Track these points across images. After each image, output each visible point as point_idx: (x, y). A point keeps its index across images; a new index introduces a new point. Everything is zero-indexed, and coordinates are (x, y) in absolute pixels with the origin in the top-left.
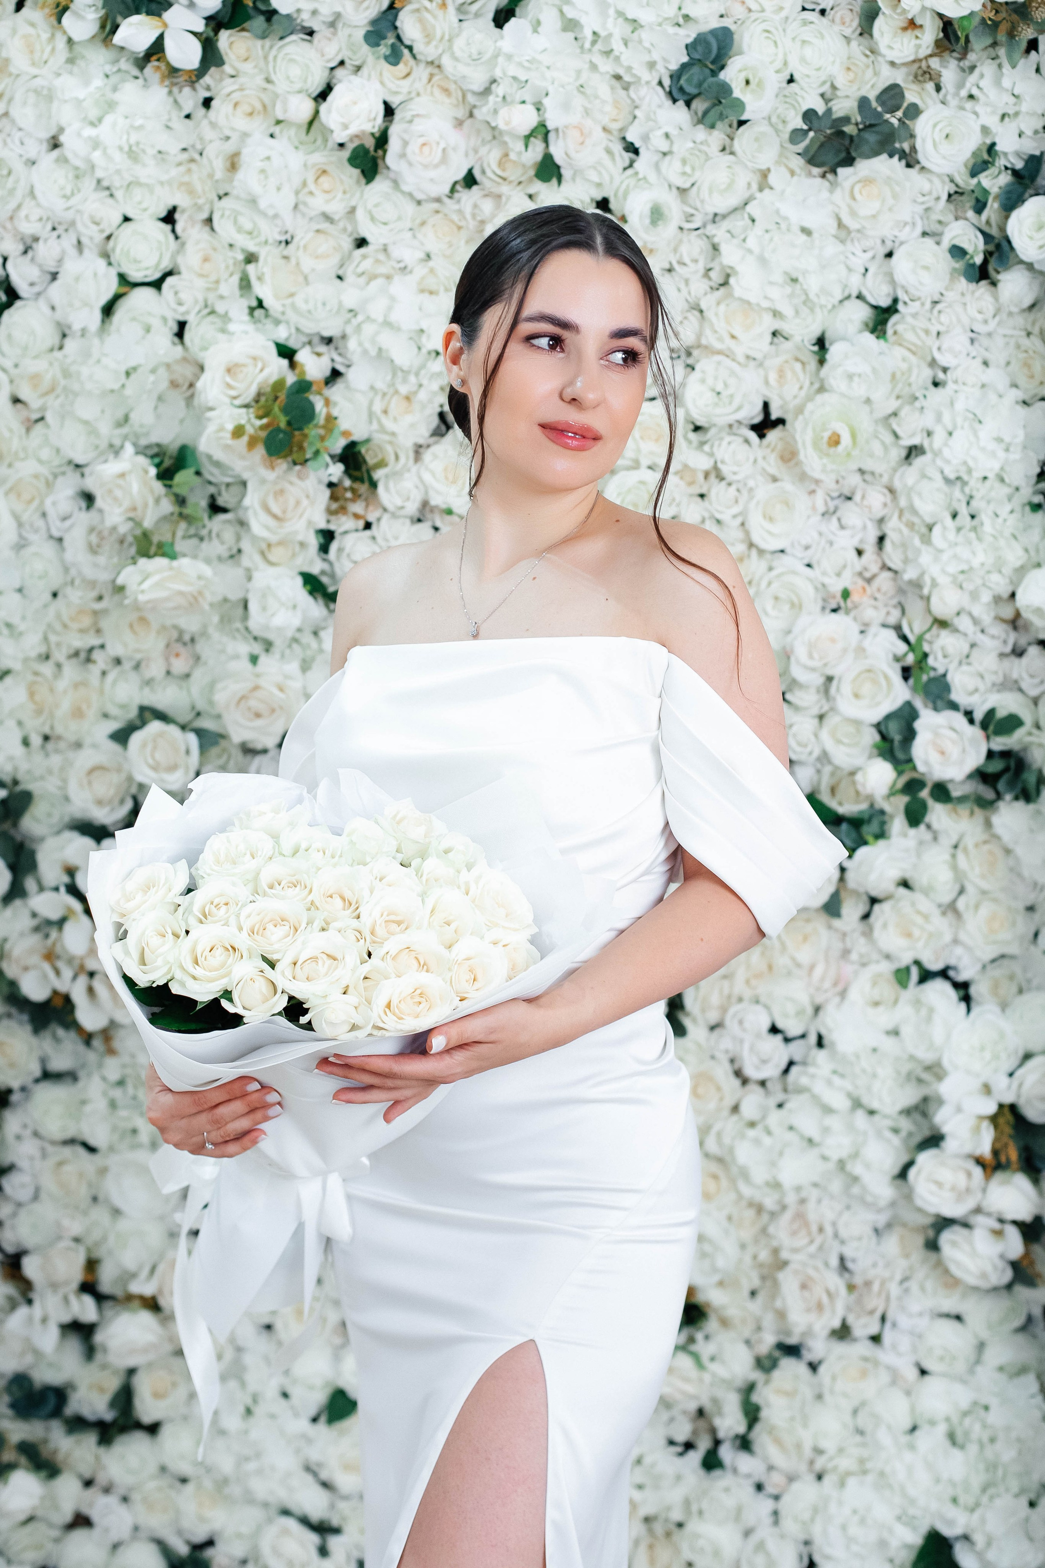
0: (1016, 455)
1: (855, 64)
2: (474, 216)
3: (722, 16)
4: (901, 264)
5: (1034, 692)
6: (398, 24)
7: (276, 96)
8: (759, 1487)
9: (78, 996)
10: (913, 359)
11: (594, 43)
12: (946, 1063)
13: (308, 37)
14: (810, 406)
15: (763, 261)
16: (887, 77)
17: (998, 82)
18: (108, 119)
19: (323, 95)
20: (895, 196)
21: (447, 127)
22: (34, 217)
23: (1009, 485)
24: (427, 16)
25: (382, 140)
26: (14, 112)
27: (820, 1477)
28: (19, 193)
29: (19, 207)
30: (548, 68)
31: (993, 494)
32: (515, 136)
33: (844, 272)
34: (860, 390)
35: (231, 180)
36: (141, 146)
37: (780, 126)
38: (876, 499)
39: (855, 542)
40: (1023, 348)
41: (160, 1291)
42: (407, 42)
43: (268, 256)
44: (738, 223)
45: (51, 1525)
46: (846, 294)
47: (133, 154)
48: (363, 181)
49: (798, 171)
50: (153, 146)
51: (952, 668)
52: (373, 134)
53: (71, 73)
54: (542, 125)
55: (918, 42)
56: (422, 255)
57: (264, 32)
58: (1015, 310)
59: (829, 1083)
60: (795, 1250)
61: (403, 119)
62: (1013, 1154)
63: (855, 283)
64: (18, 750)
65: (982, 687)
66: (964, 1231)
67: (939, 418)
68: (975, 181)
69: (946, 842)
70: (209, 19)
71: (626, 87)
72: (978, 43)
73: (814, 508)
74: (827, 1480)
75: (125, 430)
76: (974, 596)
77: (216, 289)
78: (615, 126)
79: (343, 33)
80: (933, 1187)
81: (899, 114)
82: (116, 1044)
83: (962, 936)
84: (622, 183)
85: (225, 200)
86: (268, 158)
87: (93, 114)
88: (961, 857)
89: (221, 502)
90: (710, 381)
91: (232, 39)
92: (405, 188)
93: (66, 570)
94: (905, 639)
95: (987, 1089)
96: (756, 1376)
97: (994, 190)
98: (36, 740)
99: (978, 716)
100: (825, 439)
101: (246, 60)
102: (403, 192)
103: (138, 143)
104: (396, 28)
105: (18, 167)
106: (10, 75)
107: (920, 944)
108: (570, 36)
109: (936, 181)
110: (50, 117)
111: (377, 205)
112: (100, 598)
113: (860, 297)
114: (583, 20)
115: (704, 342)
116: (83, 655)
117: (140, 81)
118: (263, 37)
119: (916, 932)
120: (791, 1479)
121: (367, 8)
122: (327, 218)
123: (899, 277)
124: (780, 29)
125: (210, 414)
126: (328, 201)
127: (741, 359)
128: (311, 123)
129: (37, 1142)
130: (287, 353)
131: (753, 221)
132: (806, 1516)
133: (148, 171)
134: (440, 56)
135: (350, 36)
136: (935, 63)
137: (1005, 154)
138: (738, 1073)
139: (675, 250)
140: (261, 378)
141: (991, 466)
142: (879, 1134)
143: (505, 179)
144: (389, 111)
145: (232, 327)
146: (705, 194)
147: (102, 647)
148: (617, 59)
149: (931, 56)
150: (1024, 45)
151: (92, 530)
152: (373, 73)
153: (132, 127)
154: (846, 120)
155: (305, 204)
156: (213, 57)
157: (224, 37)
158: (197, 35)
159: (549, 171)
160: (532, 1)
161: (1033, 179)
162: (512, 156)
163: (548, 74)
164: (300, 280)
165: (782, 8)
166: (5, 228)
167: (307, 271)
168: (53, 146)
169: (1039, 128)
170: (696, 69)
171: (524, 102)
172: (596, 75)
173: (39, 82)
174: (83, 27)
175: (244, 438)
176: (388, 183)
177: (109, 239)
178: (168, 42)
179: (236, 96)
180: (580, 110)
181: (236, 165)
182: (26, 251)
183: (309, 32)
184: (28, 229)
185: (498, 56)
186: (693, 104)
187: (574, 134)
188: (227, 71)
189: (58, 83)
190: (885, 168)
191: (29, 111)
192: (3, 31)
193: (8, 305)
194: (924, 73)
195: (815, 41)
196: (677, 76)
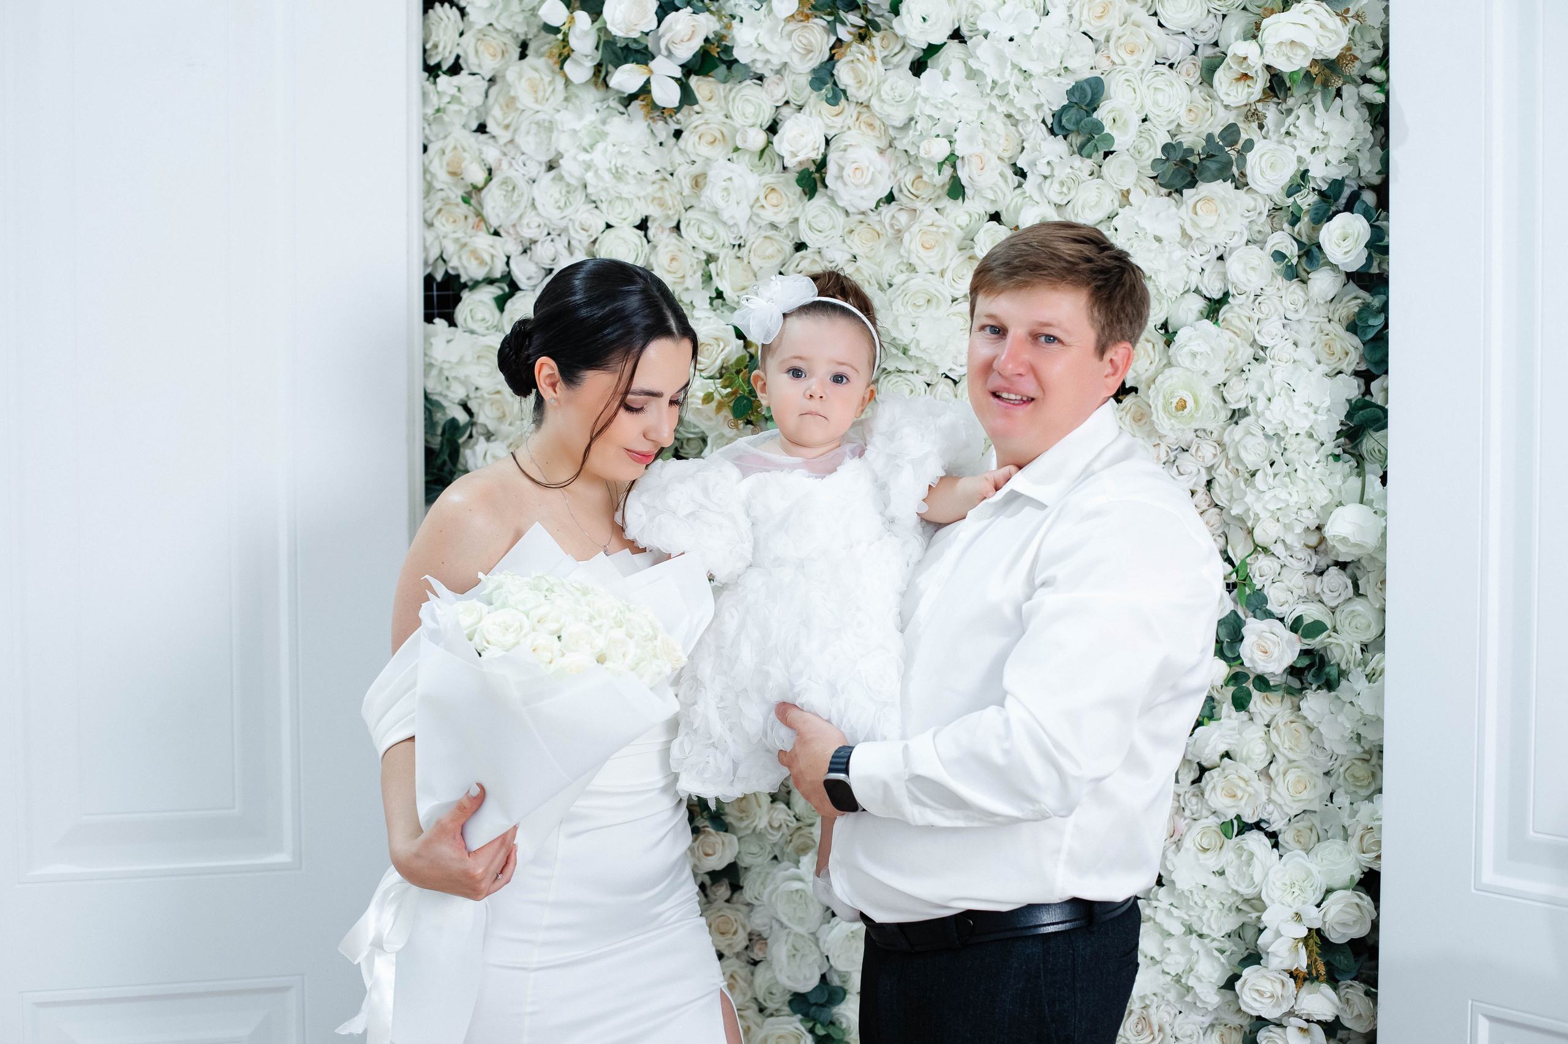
0: (1322, 417)
1: (1197, 107)
2: (892, 226)
3: (1092, 68)
4: (1233, 265)
5: (1333, 604)
6: (835, 72)
7: (737, 131)
10: (1238, 340)
11: (992, 89)
12: (1264, 897)
13: (760, 82)
14: (1160, 378)
16: (1224, 119)
17: (1311, 123)
18: (600, 146)
19: (773, 128)
20: (1228, 212)
21: (875, 154)
22: (534, 225)
23: (1316, 440)
24: (860, 65)
25: (822, 165)
26: (520, 140)
28: (522, 205)
29: (521, 217)
30: (957, 108)
31: (1304, 447)
32: (930, 162)
33: (1186, 271)
34: (1201, 365)
35: (698, 197)
36: (625, 168)
38: (1208, 450)
39: (1191, 486)
40: (1325, 332)
42: (841, 87)
43: (726, 256)
46: (1186, 289)
47: (618, 174)
48: (806, 198)
49: (1151, 191)
50: (634, 168)
51: (1267, 583)
52: (814, 161)
53: (566, 109)
54: (952, 154)
55: (1250, 90)
56: (849, 257)
57: (726, 78)
58: (1322, 302)
59: (1169, 913)
61: (838, 147)
62: (1322, 970)
63: (1194, 280)
65: (1291, 601)
66: (1279, 1030)
67: (1261, 387)
68: (1291, 200)
69: (1260, 722)
70: (682, 66)
71: (1015, 124)
73: (1158, 458)
76: (1288, 527)
77: (683, 283)
78: (1006, 155)
79: (788, 78)
80: (1256, 995)
81: (1235, 148)
83: (1274, 796)
84: (1012, 200)
85: (690, 212)
86: (730, 179)
87: (586, 142)
88: (1273, 733)
91: (700, 83)
92: (841, 204)
94: (1229, 560)
95: (1298, 917)
97: (1306, 207)
99: (1289, 621)
100: (1174, 404)
101: (710, 99)
102: (837, 206)
103: (623, 166)
104: (833, 75)
105: (522, 184)
106: (517, 109)
107: (1243, 803)
108: (973, 83)
109: (1260, 201)
110: (549, 144)
111: (814, 217)
113: (1197, 291)
114: (986, 71)
117: (626, 116)
118: (725, 82)
119: (1239, 794)
121: (811, 59)
122: (773, 226)
123: (1232, 276)
124: (1139, 79)
126: (776, 214)
128: (762, 152)
131: (1116, 230)
133: (629, 189)
134: (870, 99)
135: (794, 81)
137: (1314, 178)
140: (722, 356)
141: (1303, 425)
142: (1209, 953)
143: (917, 197)
144: (827, 142)
146: (1078, 209)
148: (1011, 101)
149: (1259, 101)
150: (1334, 92)
152: (814, 111)
153: (620, 152)
154: (1190, 151)
155: (758, 216)
156: (688, 97)
157: (694, 81)
158: (677, 80)
159: (956, 190)
160: (942, 55)
161: (1336, 199)
162: (925, 178)
163: (957, 113)
164: (751, 275)
165: (1139, 62)
166: (508, 233)
167: (756, 268)
168: (551, 168)
169: (1342, 158)
170: (1073, 111)
171: (938, 136)
172: (993, 115)
173: (540, 116)
174: (580, 71)
175: (714, 404)
176: (825, 199)
177: (594, 242)
178: (654, 88)
179: (701, 129)
180: (981, 141)
181: (701, 184)
182: (525, 252)
183: (761, 78)
184: (528, 233)
185: (915, 99)
186: (1069, 138)
187: (976, 161)
188: (696, 108)
189: (558, 117)
190: (1220, 189)
191: (531, 139)
192: (511, 75)
193: (511, 295)
194: (1253, 115)
195: (1166, 88)
196: (1058, 116)
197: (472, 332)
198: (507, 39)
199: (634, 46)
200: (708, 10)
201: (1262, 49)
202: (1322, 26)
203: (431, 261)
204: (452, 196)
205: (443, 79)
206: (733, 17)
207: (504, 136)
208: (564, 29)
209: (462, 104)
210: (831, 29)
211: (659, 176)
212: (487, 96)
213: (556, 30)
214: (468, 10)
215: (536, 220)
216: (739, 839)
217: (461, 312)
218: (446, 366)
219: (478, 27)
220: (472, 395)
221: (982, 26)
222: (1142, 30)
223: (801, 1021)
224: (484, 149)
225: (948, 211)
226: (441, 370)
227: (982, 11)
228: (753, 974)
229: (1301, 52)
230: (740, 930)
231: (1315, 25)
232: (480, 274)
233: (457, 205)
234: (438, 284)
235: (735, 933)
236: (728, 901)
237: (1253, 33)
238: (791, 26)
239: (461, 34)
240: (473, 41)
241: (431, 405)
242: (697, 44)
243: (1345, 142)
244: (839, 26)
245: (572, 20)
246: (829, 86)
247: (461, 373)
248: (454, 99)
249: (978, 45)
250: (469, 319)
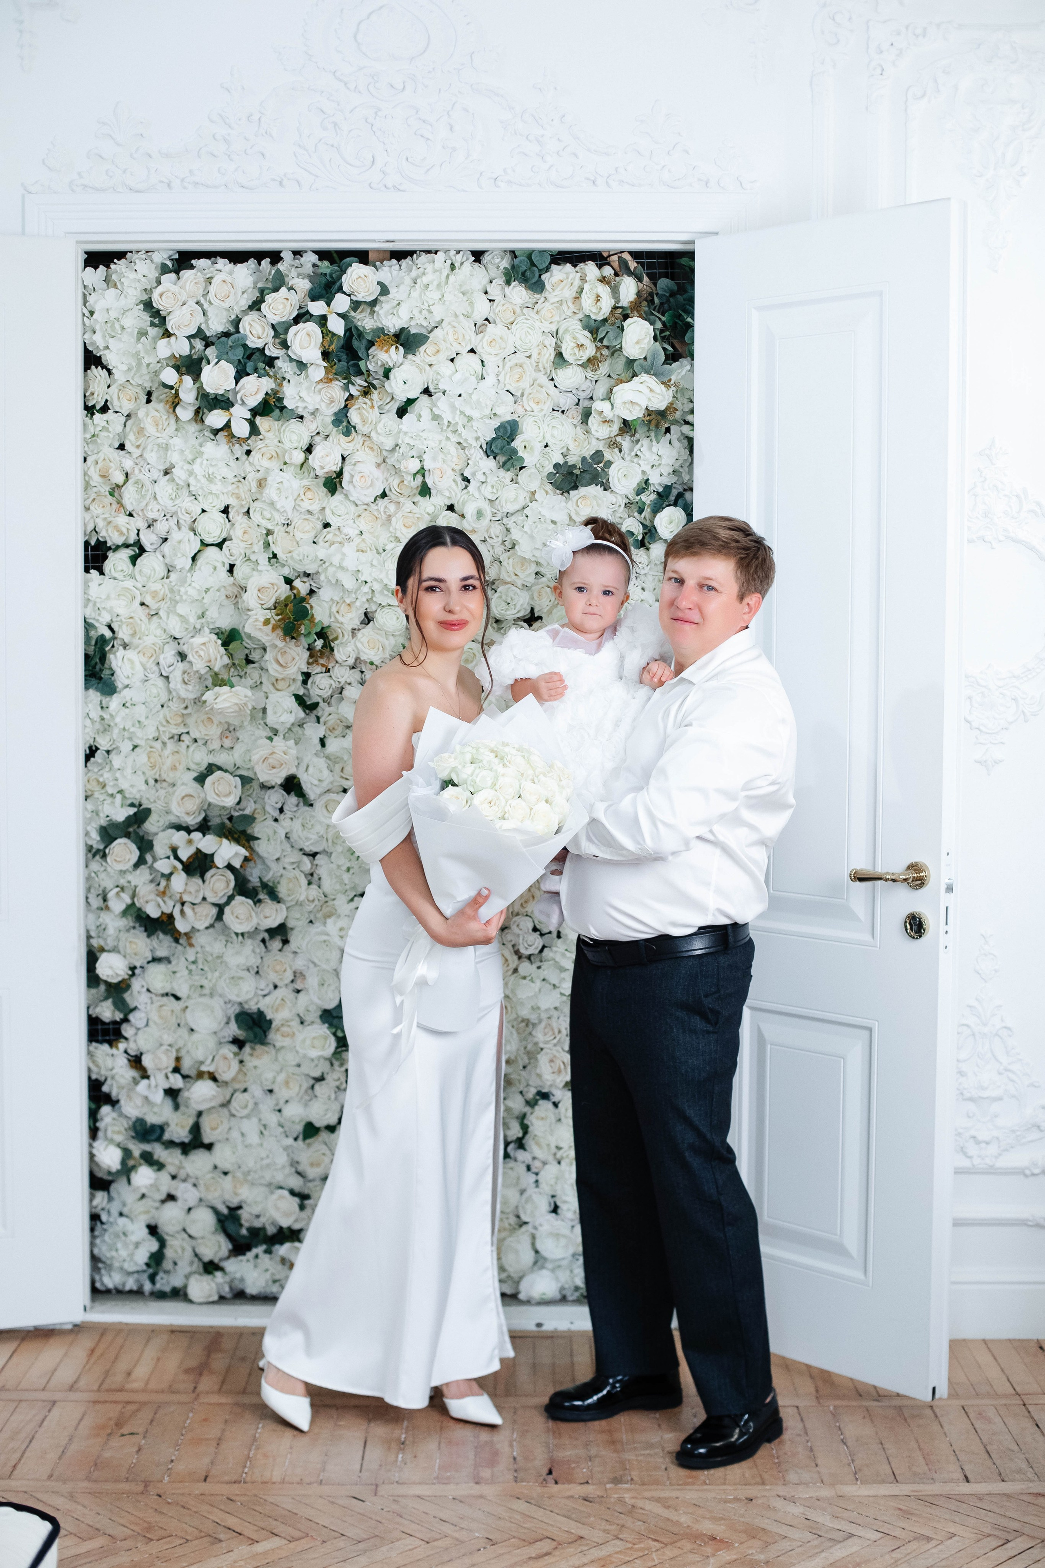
1: (579, 439)
2: (385, 512)
3: (512, 414)
6: (348, 415)
7: (286, 451)
8: (529, 1168)
9: (177, 914)
11: (448, 426)
13: (301, 421)
15: (532, 537)
16: (595, 445)
17: (650, 448)
18: (198, 461)
19: (309, 450)
20: (598, 505)
21: (373, 468)
22: (155, 509)
24: (364, 411)
25: (340, 474)
26: (147, 455)
27: (559, 1163)
28: (148, 498)
29: (147, 505)
30: (425, 439)
32: (407, 473)
35: (261, 493)
36: (215, 475)
37: (541, 469)
41: (217, 1070)
42: (353, 424)
43: (279, 532)
44: (519, 518)
45: (154, 1201)
47: (210, 478)
48: (330, 495)
49: (549, 491)
50: (220, 475)
52: (335, 472)
53: (177, 436)
54: (422, 468)
55: (611, 429)
56: (358, 532)
57: (279, 418)
60: (546, 1042)
61: (350, 463)
64: (144, 787)
68: (638, 498)
70: (251, 411)
71: (463, 449)
72: (641, 432)
74: (562, 1163)
75: (203, 620)
77: (251, 548)
78: (457, 468)
79: (319, 418)
81: (602, 465)
82: (193, 941)
84: (461, 497)
85: (256, 503)
86: (281, 482)
87: (190, 457)
89: (251, 658)
90: (504, 597)
91: (262, 421)
92: (352, 499)
93: (170, 692)
96: (527, 1109)
97: (648, 502)
98: (152, 782)
101: (269, 431)
102: (349, 500)
103: (213, 473)
104: (347, 417)
105: (148, 483)
106: (145, 435)
108: (436, 422)
109: (619, 497)
110: (166, 458)
111: (335, 507)
112: (186, 707)
114: (444, 415)
115: (501, 577)
116: (176, 737)
117: (214, 442)
118: (278, 420)
120: (545, 1163)
121: (333, 407)
122: (310, 512)
124: (542, 420)
125: (250, 613)
126: (311, 504)
127: (520, 585)
128: (302, 465)
129: (149, 994)
130: (288, 581)
131: (527, 516)
132: (552, 1182)
133: (217, 488)
134: (370, 432)
135: (323, 420)
136: (619, 439)
137: (654, 484)
138: (517, 952)
139: (487, 531)
140: (277, 595)
143: (401, 494)
144: (343, 459)
145: (260, 568)
146: (503, 503)
147: (188, 733)
148: (460, 435)
149: (617, 436)
150: (665, 430)
151: (184, 672)
152: (335, 440)
153: (211, 465)
154: (574, 466)
155: (299, 505)
156: (254, 430)
157: (258, 420)
158: (247, 420)
159: (425, 491)
160: (417, 406)
161: (667, 497)
162: (406, 482)
163: (425, 442)
164: (295, 543)
165: (542, 410)
166: (138, 515)
167: (298, 539)
168: (166, 473)
169: (671, 471)
170: (500, 441)
171: (413, 457)
172: (449, 443)
173: (160, 441)
174: (185, 413)
175: (270, 626)
176: (342, 496)
177: (194, 521)
178: (233, 424)
179: (263, 450)
180: (441, 460)
181: (263, 485)
182: (149, 526)
183: (301, 417)
184: (151, 515)
185: (399, 432)
186: (498, 458)
187: (438, 472)
188: (260, 437)
189: (171, 441)
190: (594, 490)
191: (154, 454)
192: (141, 414)
193: (140, 555)
194: (613, 444)
195: (559, 427)
196: (489, 444)
197: (115, 579)
198: (139, 390)
199: (219, 398)
200: (268, 375)
201: (612, 406)
202: (651, 390)
203: (88, 533)
204: (103, 491)
205: (97, 416)
206: (284, 378)
207: (136, 452)
208: (176, 387)
209: (110, 432)
210: (346, 388)
211: (236, 479)
212: (125, 426)
213: (171, 388)
214: (114, 371)
215: (157, 507)
216: (287, 908)
217: (108, 566)
218: (98, 600)
219: (120, 382)
220: (114, 620)
221: (442, 386)
222: (544, 390)
223: (328, 1028)
224: (123, 460)
225: (420, 503)
226: (95, 603)
227: (442, 377)
228: (296, 998)
229: (638, 408)
230: (288, 969)
231: (647, 391)
232: (120, 542)
233: (105, 496)
234: (92, 547)
235: (285, 971)
236: (280, 950)
237: (609, 396)
238: (321, 386)
239: (109, 387)
240: (117, 391)
241: (88, 626)
242: (260, 397)
243: (671, 461)
244: (351, 386)
245: (181, 381)
246: (345, 424)
247: (108, 604)
248: (104, 429)
249: (439, 399)
250: (112, 570)
